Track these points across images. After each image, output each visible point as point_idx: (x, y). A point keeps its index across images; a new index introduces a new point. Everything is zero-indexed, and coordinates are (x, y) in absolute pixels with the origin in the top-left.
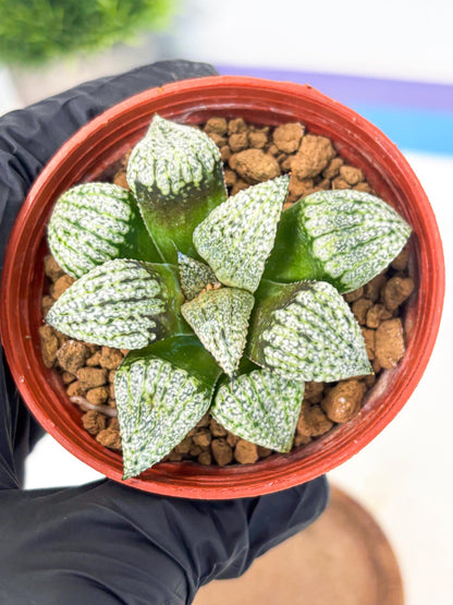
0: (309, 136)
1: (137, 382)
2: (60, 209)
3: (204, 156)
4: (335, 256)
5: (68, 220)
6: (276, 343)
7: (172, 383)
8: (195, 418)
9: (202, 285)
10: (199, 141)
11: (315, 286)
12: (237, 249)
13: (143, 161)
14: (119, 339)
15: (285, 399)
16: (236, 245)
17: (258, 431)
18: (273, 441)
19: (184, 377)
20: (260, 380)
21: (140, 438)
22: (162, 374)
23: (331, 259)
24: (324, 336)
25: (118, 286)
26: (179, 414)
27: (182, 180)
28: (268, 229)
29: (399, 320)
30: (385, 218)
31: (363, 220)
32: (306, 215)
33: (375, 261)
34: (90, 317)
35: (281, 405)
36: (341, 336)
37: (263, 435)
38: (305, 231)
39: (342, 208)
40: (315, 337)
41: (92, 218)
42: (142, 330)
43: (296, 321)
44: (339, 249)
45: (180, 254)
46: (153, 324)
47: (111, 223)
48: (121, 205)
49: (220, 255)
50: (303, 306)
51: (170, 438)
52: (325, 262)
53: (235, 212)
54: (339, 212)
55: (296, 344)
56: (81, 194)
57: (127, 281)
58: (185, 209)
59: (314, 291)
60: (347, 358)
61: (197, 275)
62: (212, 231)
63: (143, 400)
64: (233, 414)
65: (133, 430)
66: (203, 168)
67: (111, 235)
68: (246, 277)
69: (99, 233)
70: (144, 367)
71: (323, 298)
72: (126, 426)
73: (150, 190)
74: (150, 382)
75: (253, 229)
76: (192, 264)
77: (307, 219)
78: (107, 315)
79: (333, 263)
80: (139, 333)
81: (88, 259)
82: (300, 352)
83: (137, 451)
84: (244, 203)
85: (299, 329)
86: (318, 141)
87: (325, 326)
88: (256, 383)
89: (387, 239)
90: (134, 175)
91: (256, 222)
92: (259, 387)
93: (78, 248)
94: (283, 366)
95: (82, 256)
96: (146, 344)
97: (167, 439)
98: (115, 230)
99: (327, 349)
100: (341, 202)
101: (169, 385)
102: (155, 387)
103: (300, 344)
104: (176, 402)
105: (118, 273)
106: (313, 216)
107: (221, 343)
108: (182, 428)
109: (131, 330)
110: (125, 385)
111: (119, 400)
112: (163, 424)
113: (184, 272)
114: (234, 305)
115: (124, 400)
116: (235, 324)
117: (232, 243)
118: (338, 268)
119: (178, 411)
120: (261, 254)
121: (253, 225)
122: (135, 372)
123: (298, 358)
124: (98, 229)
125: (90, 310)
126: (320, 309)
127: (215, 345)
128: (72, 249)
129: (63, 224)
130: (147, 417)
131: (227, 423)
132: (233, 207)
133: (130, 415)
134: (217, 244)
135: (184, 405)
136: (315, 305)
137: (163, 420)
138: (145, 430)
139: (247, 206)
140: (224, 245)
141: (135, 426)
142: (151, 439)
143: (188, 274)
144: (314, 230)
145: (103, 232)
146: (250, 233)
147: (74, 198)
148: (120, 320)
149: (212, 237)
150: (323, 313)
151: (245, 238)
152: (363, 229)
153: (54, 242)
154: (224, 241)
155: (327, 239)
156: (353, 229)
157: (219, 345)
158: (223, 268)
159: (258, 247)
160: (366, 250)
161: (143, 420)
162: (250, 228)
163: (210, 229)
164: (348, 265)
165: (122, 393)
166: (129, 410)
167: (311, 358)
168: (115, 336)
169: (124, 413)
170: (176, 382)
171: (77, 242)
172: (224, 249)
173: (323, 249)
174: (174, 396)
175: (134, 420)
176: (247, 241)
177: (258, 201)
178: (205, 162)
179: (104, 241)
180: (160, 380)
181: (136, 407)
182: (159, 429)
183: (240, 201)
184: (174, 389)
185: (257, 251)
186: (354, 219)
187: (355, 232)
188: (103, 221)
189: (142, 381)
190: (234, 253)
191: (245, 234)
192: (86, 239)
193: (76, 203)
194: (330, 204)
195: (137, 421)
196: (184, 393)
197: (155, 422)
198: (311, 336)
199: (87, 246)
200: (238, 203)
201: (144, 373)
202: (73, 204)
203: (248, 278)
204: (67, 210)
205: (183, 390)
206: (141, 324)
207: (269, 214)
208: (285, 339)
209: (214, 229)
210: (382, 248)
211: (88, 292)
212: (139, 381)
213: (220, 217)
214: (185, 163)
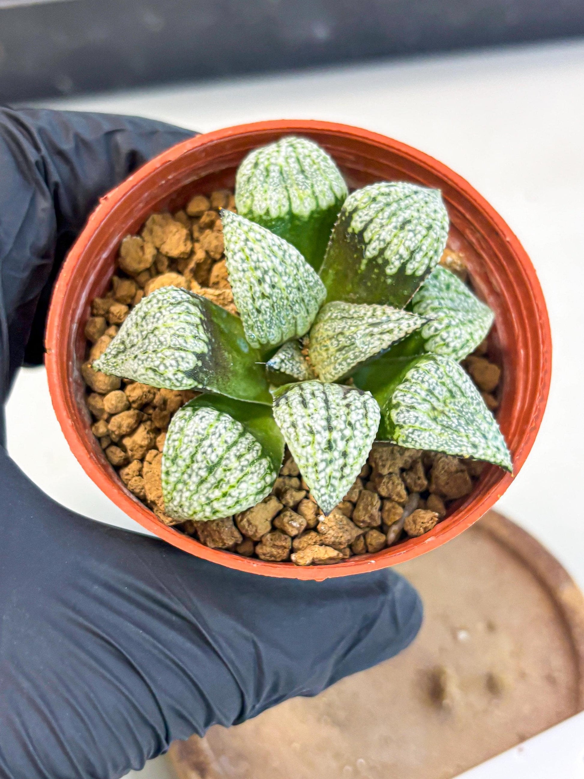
0: (143, 234)
1: (417, 418)
3: (174, 298)
4: (314, 193)
5: (203, 481)
6: (406, 255)
7: (423, 381)
10: (155, 301)
12: (287, 287)
14: (370, 422)
17: (476, 323)
18: (486, 316)
20: (429, 302)
21: (474, 434)
22: (412, 390)
23: (316, 198)
24: (406, 209)
25: (311, 411)
27: (197, 326)
28: (277, 242)
30: (276, 150)
31: (276, 165)
33: (321, 164)
35: (453, 294)
36: (406, 196)
39: (262, 178)
40: (406, 216)
41: (211, 446)
42: (362, 400)
44: (307, 188)
45: (271, 362)
46: (355, 392)
47: (221, 425)
48: (200, 414)
49: (286, 313)
50: (371, 221)
51: (478, 404)
53: (248, 274)
54: (265, 182)
55: (411, 234)
56: (174, 461)
57: (304, 403)
58: (220, 346)
59: (355, 210)
62: (259, 311)
63: (435, 419)
64: (460, 337)
65: (465, 439)
66: (188, 302)
68: (314, 293)
69: (230, 441)
70: (401, 408)
71: (365, 201)
72: (460, 446)
73: (200, 364)
74: (420, 404)
75: (273, 258)
76: (282, 356)
77: (268, 213)
78: (343, 426)
79: (320, 197)
80: (365, 403)
81: (257, 464)
83: (487, 443)
84: (243, 261)
85: (396, 228)
87: (395, 205)
89: (300, 151)
91: (268, 252)
92: (436, 304)
93: (242, 470)
94: (431, 253)
95: (253, 469)
96: (376, 402)
97: (478, 408)
98: (229, 425)
99: (418, 211)
100: (254, 179)
101: (425, 386)
102: (425, 400)
103: (413, 231)
104: (443, 384)
105: (294, 410)
106: (266, 205)
107: (385, 327)
108: (470, 388)
109: (361, 408)
110: (419, 433)
111: (432, 445)
112: (462, 407)
113: (288, 368)
114: (339, 317)
115: (434, 439)
116: (365, 314)
117: (280, 289)
118: (327, 194)
119: (452, 385)
120: (300, 261)
121: (269, 256)
122: (406, 418)
123: (426, 236)
124: (226, 442)
125: (334, 445)
126: (377, 206)
127: (388, 334)
128: (242, 478)
129: (205, 491)
130: (453, 422)
131: (468, 346)
132: (244, 276)
133: (449, 437)
134: (274, 311)
135: (448, 376)
136: (372, 210)
137: (457, 406)
138: (466, 428)
139: (247, 257)
140: (278, 302)
141: (461, 437)
142: (476, 425)
143: (291, 365)
144: (282, 208)
145: (231, 437)
146: (277, 261)
147: (176, 472)
148: (350, 415)
149: (266, 314)
150: (382, 203)
151: (280, 271)
152: (286, 167)
153: (225, 506)
154: (274, 299)
155: (294, 196)
156: (285, 175)
157: (388, 330)
158: (298, 316)
159: (292, 261)
160: (309, 170)
161: (456, 427)
162: (272, 262)
163: (256, 314)
164: (325, 184)
165: (426, 438)
166: (443, 438)
167: (427, 226)
168: (367, 425)
169: (446, 443)
170: (423, 378)
171: (234, 471)
172: (281, 303)
173: (304, 203)
174: (437, 384)
175: (455, 436)
176: (283, 270)
177: (246, 244)
178: (182, 298)
179: (241, 440)
180: (419, 394)
181: (442, 429)
182: (467, 413)
183: (239, 265)
184: (431, 381)
185: (296, 265)
186: (274, 171)
187: (288, 175)
188: (217, 435)
189: (417, 412)
190: (290, 293)
191: (277, 269)
192: (233, 459)
193: (183, 468)
194: (256, 188)
195: (456, 433)
196: (436, 372)
197: (459, 416)
198: (405, 219)
199: (242, 459)
200: (240, 268)
201: (408, 409)
202: (183, 473)
203: (315, 291)
204: (185, 483)
205: (433, 372)
206: (355, 399)
207: (263, 236)
208: (404, 244)
209: (258, 307)
210: (309, 156)
211: (313, 442)
212: (417, 415)
213: (249, 295)
214: (179, 317)
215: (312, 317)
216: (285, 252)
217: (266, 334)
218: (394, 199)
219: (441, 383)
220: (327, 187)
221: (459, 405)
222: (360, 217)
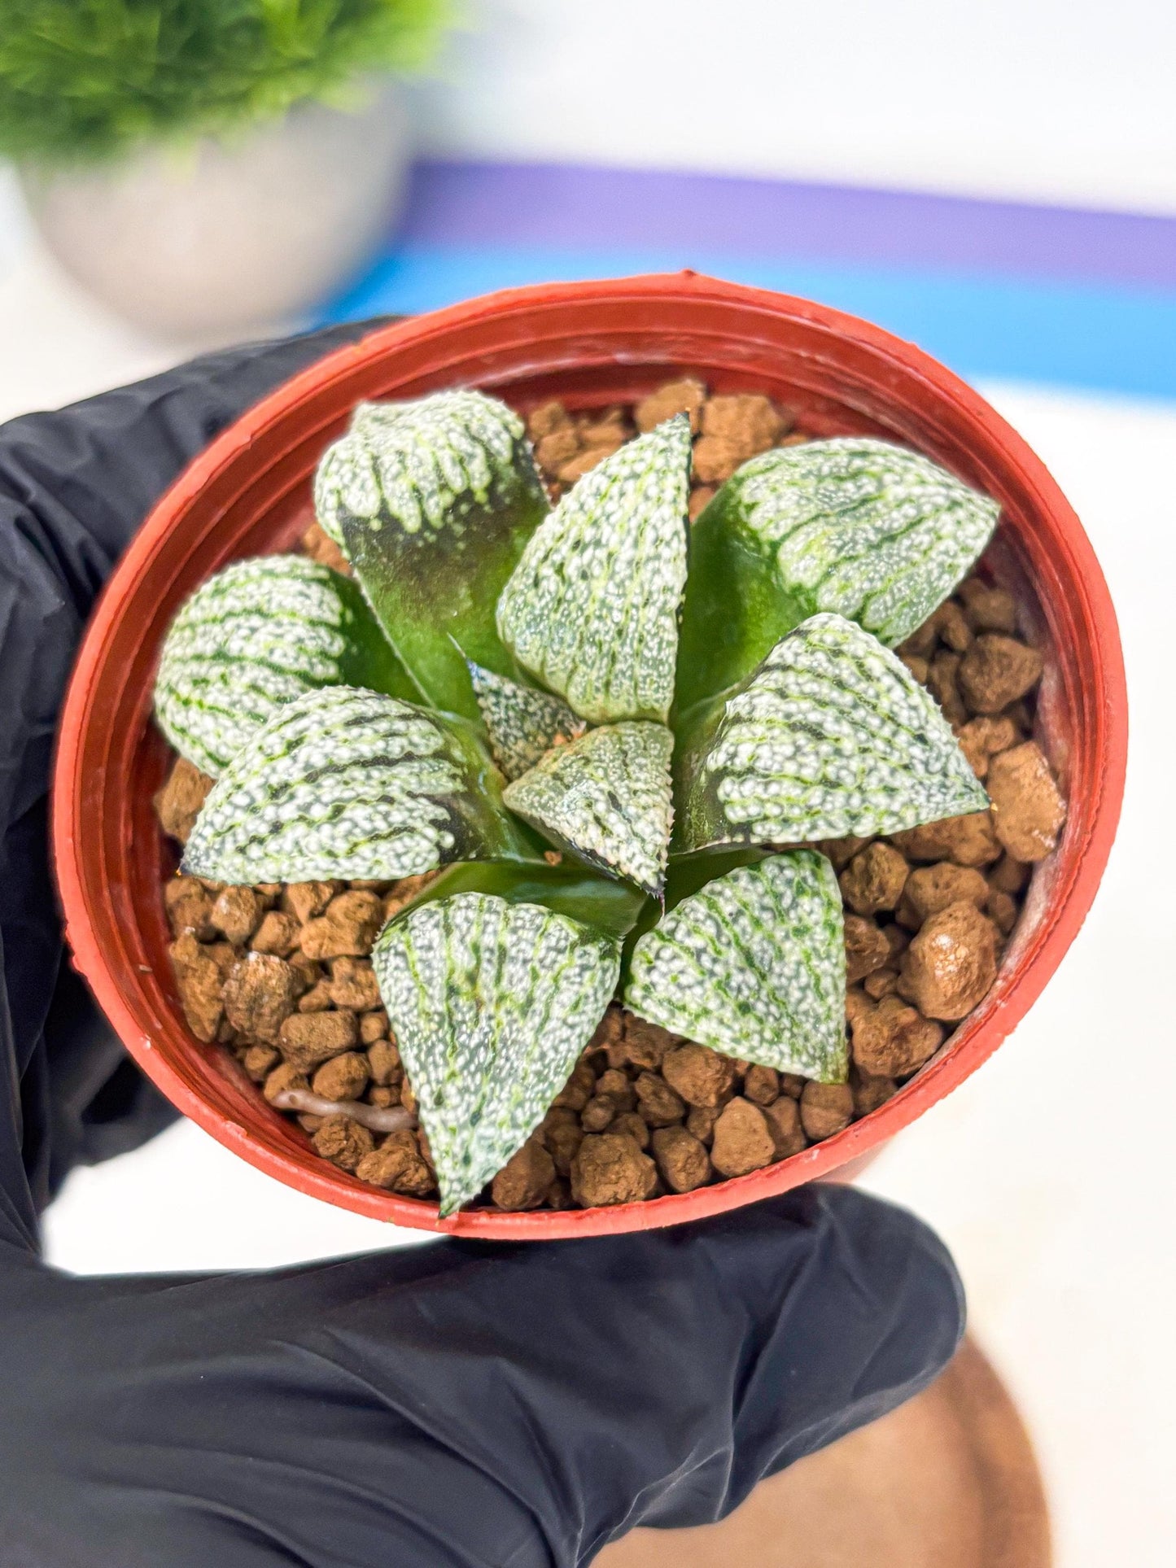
0: (717, 400)
1: (430, 948)
2: (174, 647)
3: (484, 428)
4: (835, 565)
5: (199, 658)
6: (741, 762)
7: (514, 931)
8: (589, 1008)
9: (542, 740)
11: (805, 625)
12: (603, 603)
13: (347, 467)
14: (365, 850)
15: (801, 932)
16: (599, 594)
17: (753, 1025)
18: (796, 1051)
19: (541, 914)
20: (728, 893)
21: (464, 1091)
22: (487, 917)
23: (827, 575)
24: (854, 723)
25: (342, 734)
26: (548, 1006)
27: (444, 487)
28: (666, 532)
29: (1033, 745)
30: (930, 479)
31: (881, 485)
32: (747, 500)
33: (932, 565)
34: (288, 812)
35: (794, 950)
36: (891, 718)
37: (768, 1035)
38: (754, 536)
39: (826, 470)
40: (830, 727)
41: (254, 630)
42: (418, 824)
43: (777, 701)
44: (840, 549)
45: (474, 668)
46: (442, 814)
47: (302, 631)
48: (315, 591)
49: (568, 638)
50: (785, 668)
51: (538, 1074)
52: (816, 589)
53: (581, 518)
54: (821, 479)
55: (789, 751)
56: (219, 592)
57: (359, 721)
58: (465, 568)
59: (803, 635)
60: (920, 768)
61: (524, 714)
62: (536, 584)
63: (452, 991)
64: (680, 987)
65: (443, 1073)
66: (489, 454)
67: (303, 659)
68: (641, 671)
69: (277, 659)
70: (441, 911)
71: (829, 639)
72: (423, 1067)
73: (376, 525)
74: (462, 940)
75: (630, 541)
76: (509, 688)
77: (751, 507)
78: (326, 798)
79: (835, 582)
80: (412, 830)
82: (801, 766)
83: (463, 1127)
84: (597, 494)
85: (788, 716)
86: (742, 404)
87: (847, 699)
88: (721, 901)
89: (946, 518)
90: (332, 501)
91: (634, 523)
92: (728, 909)
93: (233, 704)
94: (773, 810)
95: (245, 721)
96: (434, 856)
97: (531, 1079)
98: (311, 645)
99: (865, 750)
100: (820, 459)
101: (508, 939)
102: (476, 949)
103: (798, 749)
104: (535, 976)
105: (336, 708)
106: (764, 495)
107: (613, 819)
108: (562, 1041)
109: (390, 825)
110: (402, 965)
111: (395, 1005)
112: (514, 1042)
113: (493, 713)
114: (626, 747)
115: (406, 1002)
116: (638, 780)
117: (590, 593)
118: (849, 592)
119: (544, 998)
120: (662, 598)
121: (629, 532)
122: (421, 927)
123: (803, 781)
124: (271, 652)
125: (283, 799)
126: (826, 665)
127: (600, 831)
128: (219, 711)
129: (187, 671)
130: (470, 1036)
131: (673, 1015)
132: (574, 512)
133: (429, 1037)
134: (556, 611)
135: (556, 980)
136: (812, 658)
137: (511, 1033)
138: (472, 1068)
139: (605, 496)
140: (573, 606)
141: (447, 1064)
142: (493, 1090)
143: (503, 715)
144: (772, 526)
145: (285, 655)
146: (626, 553)
147: (203, 608)
148: (360, 805)
149: (541, 598)
150: (837, 672)
151: (617, 569)
152: (886, 505)
153: (173, 715)
154: (569, 596)
155: (808, 534)
156: (862, 510)
157: (609, 826)
158: (582, 668)
159: (651, 581)
160: (903, 548)
161: (463, 1045)
162: (622, 543)
163: (531, 581)
164: (871, 580)
165: (399, 984)
166: (422, 1024)
167: (832, 777)
168: (356, 845)
169: (413, 1035)
170: (523, 927)
171: (226, 692)
172: (574, 615)
173: (802, 558)
174: (525, 962)
175: (440, 1048)
176: (622, 575)
177: (626, 479)
178: (490, 440)
179: (290, 677)
180: (484, 932)
181: (440, 1014)
182: (507, 1059)
183: (588, 491)
184: (523, 945)
185: (650, 593)
186: (860, 488)
187: (868, 514)
188: (279, 631)
189: (441, 943)
190: (600, 618)
191: (616, 560)
192: (246, 679)
193: (211, 616)
194: (796, 466)
195: (449, 1050)
196: (549, 949)
197: (493, 1044)
198: (820, 725)
199: (253, 695)
200: (583, 498)
201: (442, 923)
202: (205, 622)
203: (644, 672)
204: (193, 639)
205: (544, 944)
206: (411, 810)
207: (659, 499)
208: (758, 746)
209: (540, 576)
210: (939, 538)
211: (272, 759)
212: (435, 944)
213: (550, 543)
214: (443, 448)
215: (617, 708)
216: (658, 557)
217: (517, 627)
218: (865, 692)
219: (533, 970)
220: (866, 585)
221: (514, 1035)
222: (789, 647)
